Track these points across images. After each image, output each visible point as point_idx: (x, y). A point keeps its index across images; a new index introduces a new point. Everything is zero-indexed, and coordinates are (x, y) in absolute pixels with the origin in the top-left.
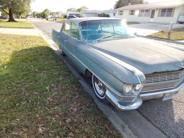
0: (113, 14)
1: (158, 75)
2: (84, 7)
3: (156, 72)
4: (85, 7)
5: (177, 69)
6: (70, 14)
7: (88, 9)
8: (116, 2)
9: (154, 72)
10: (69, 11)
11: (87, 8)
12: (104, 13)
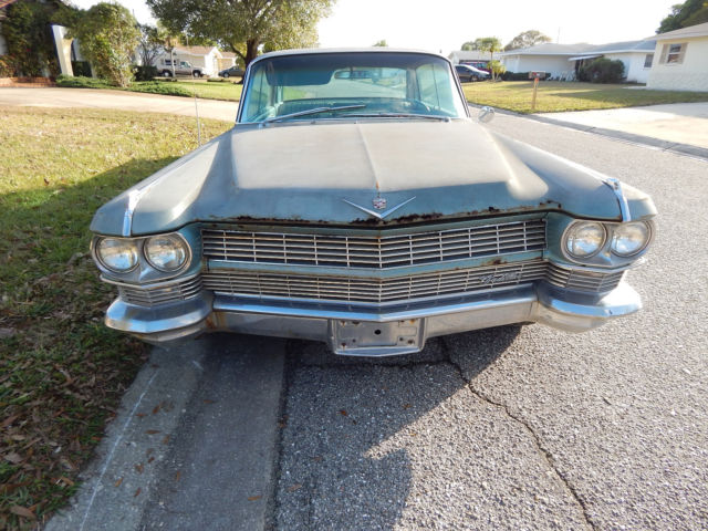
0: (643, 60)
1: (281, 237)
2: (531, 34)
3: (249, 218)
4: (538, 33)
5: (347, 217)
6: (461, 62)
7: (548, 39)
8: (676, 7)
9: (242, 217)
10: (467, 49)
11: (543, 39)
12: (603, 56)
